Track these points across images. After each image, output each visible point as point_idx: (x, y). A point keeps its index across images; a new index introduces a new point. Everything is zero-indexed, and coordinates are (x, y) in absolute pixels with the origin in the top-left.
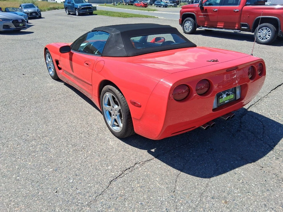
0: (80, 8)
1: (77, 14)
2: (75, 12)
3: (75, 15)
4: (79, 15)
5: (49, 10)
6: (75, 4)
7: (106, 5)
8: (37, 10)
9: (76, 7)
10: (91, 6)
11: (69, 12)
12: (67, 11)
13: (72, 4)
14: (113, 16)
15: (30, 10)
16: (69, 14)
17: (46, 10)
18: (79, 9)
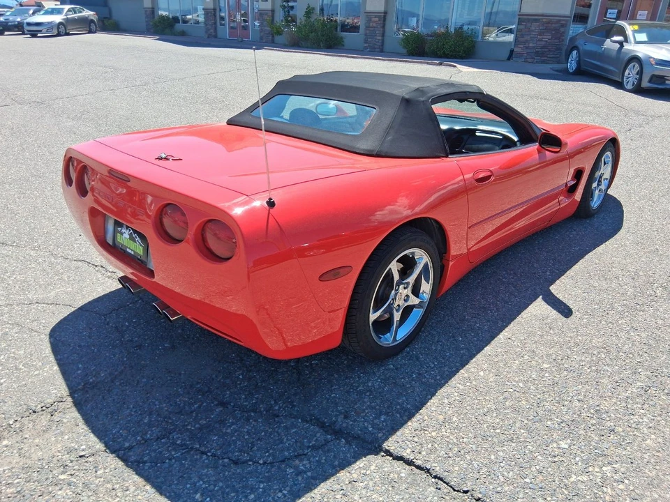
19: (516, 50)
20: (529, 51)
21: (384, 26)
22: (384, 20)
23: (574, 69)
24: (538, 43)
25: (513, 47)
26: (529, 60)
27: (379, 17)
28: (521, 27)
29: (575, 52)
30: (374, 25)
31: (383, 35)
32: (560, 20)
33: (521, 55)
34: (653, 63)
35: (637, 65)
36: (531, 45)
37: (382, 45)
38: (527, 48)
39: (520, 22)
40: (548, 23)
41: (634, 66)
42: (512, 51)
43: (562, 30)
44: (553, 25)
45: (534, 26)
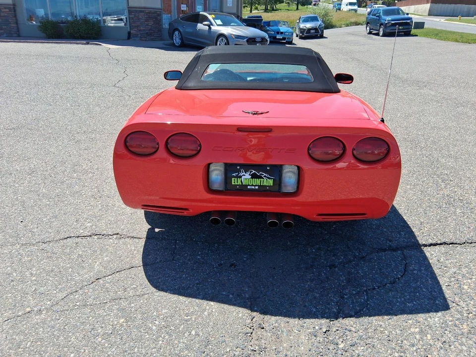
0: (389, 23)
1: (381, 33)
2: (379, 30)
3: (377, 34)
4: (385, 35)
5: (347, 25)
6: (383, 17)
7: (460, 21)
8: (320, 25)
9: (383, 21)
10: (408, 21)
11: (370, 29)
12: (368, 28)
13: (377, 17)
14: (446, 39)
15: (309, 25)
16: (370, 33)
17: (343, 26)
18: (386, 26)
19: (132, 32)
20: (141, 32)
21: (15, 16)
22: (15, 11)
23: (179, 43)
24: (147, 27)
25: (129, 30)
26: (143, 39)
27: (9, 8)
28: (131, 16)
29: (176, 33)
30: (6, 14)
31: (17, 23)
32: (156, 12)
33: (136, 36)
34: (234, 37)
35: (224, 39)
36: (142, 28)
37: (18, 31)
38: (140, 30)
39: (130, 12)
40: (149, 13)
41: (222, 40)
42: (129, 33)
43: (159, 17)
44: (153, 15)
45: (141, 15)
